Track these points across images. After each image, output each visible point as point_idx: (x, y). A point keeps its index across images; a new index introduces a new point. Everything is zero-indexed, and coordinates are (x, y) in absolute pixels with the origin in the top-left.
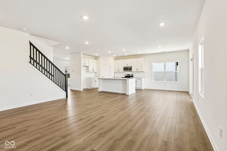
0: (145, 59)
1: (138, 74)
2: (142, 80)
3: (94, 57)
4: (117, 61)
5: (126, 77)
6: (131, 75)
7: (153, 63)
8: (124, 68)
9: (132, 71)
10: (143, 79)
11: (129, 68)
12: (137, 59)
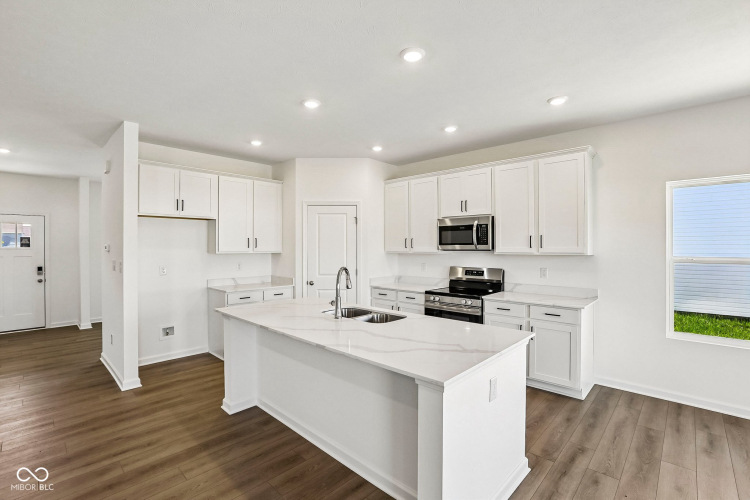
0: (593, 156)
1: (543, 272)
2: (576, 325)
3: (269, 168)
4: (401, 184)
5: (456, 288)
6: (486, 277)
7: (669, 184)
8: (442, 229)
9: (499, 249)
10: (586, 315)
11: (475, 229)
12: (530, 164)
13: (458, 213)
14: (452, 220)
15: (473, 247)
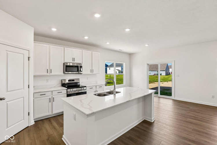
8: (65, 66)
11: (79, 67)
12: (91, 52)
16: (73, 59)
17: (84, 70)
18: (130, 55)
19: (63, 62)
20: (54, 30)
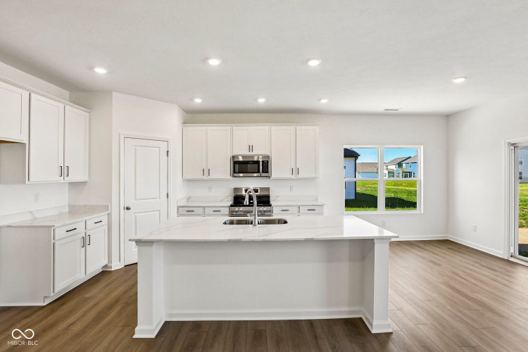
2: (321, 214)
8: (235, 162)
9: (273, 176)
11: (261, 163)
12: (292, 128)
13: (246, 153)
14: (243, 157)
15: (259, 174)
16: (251, 148)
17: (275, 170)
18: (448, 119)
19: (229, 155)
20: (198, 101)
